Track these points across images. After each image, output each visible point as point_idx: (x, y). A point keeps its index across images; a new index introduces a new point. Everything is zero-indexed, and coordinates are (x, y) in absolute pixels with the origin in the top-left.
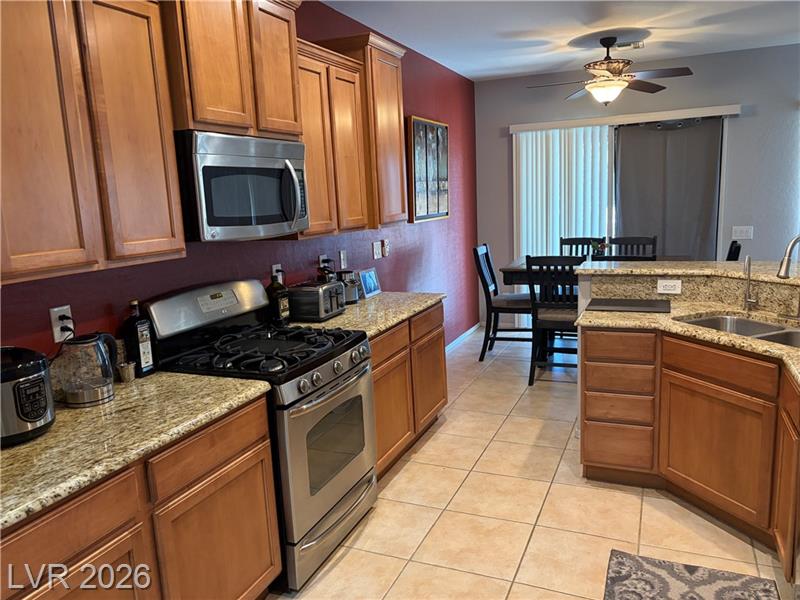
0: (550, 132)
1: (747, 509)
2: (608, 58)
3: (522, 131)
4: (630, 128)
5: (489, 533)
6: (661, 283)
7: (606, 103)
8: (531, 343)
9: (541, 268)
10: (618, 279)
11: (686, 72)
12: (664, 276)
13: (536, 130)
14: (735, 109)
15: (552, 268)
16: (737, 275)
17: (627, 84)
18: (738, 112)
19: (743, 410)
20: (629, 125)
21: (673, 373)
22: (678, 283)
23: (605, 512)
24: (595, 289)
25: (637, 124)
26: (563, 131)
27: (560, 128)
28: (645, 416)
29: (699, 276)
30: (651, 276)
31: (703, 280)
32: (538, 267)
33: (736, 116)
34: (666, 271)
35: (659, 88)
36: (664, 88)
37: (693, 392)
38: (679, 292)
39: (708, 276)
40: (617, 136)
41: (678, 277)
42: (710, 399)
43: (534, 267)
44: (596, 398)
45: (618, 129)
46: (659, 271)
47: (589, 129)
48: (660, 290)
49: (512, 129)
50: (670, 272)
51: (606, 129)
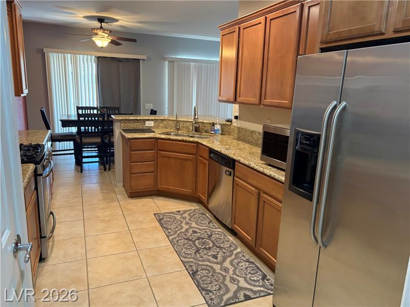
0: (66, 55)
1: (188, 191)
2: (101, 27)
3: (50, 52)
4: (103, 58)
5: (108, 221)
6: (147, 122)
7: (102, 47)
8: (74, 155)
9: (85, 119)
10: (131, 121)
11: (135, 41)
12: (148, 120)
13: (58, 53)
14: (144, 57)
15: (86, 119)
16: (172, 119)
17: (110, 41)
18: (145, 58)
19: (186, 160)
20: (103, 57)
21: (162, 152)
22: (153, 122)
23: (144, 205)
24: (122, 125)
25: (107, 57)
26: (72, 55)
27: (71, 54)
28: (152, 169)
29: (159, 120)
30: (143, 120)
31: (160, 121)
32: (83, 119)
33: (144, 60)
34: (148, 118)
35: (119, 44)
36: (121, 44)
37: (169, 157)
38: (153, 126)
39: (162, 120)
40: (98, 61)
41: (152, 120)
42: (176, 158)
43: (81, 119)
44: (135, 165)
45: (98, 58)
46: (146, 118)
47: (85, 56)
48: (147, 125)
49: (45, 50)
50: (150, 118)
51: (93, 57)
